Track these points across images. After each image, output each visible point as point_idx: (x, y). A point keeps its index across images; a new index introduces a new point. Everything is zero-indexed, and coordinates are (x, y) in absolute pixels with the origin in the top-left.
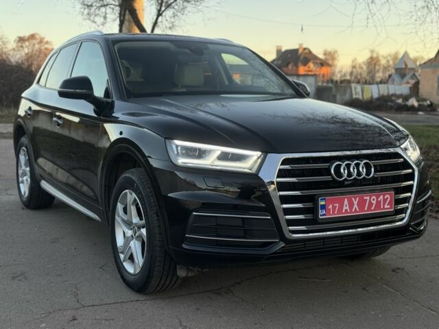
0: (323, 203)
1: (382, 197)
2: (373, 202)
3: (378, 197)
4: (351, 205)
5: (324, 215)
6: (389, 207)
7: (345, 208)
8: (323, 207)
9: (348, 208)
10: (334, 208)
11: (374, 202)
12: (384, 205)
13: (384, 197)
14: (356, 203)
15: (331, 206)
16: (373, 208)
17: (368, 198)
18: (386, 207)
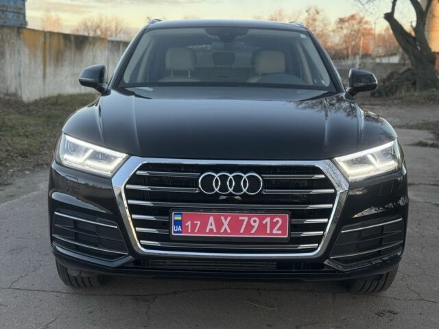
0: (178, 218)
1: (268, 220)
2: (253, 224)
3: (261, 219)
4: (219, 224)
5: (180, 232)
6: (280, 232)
7: (209, 227)
8: (178, 223)
9: (214, 227)
10: (194, 226)
11: (256, 225)
12: (272, 229)
13: (271, 221)
14: (226, 224)
15: (189, 223)
16: (253, 232)
17: (246, 219)
18: (275, 231)
